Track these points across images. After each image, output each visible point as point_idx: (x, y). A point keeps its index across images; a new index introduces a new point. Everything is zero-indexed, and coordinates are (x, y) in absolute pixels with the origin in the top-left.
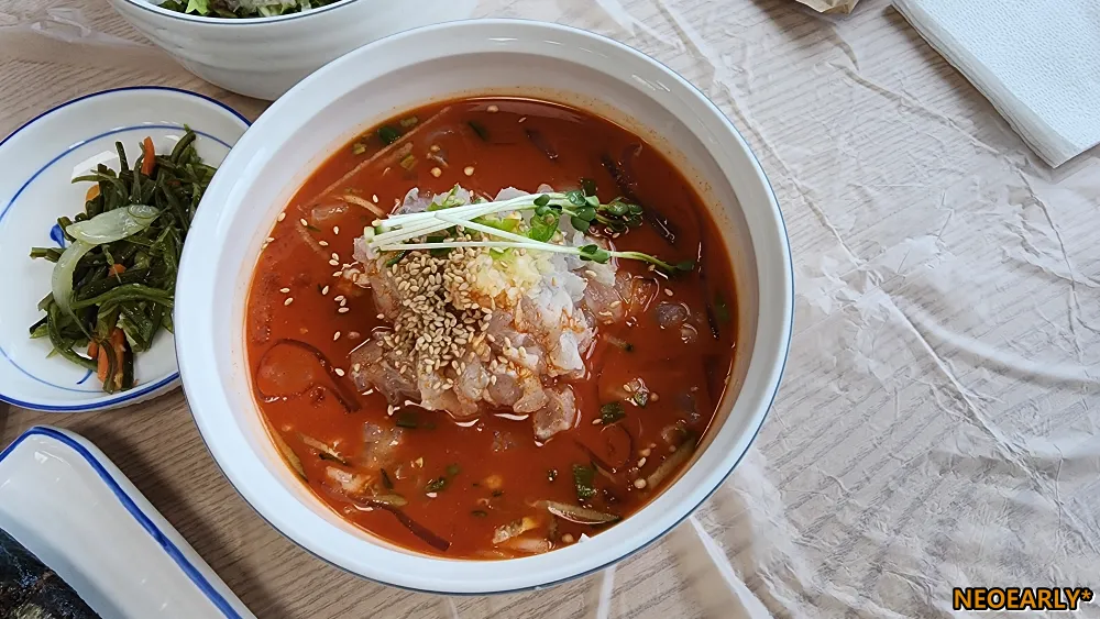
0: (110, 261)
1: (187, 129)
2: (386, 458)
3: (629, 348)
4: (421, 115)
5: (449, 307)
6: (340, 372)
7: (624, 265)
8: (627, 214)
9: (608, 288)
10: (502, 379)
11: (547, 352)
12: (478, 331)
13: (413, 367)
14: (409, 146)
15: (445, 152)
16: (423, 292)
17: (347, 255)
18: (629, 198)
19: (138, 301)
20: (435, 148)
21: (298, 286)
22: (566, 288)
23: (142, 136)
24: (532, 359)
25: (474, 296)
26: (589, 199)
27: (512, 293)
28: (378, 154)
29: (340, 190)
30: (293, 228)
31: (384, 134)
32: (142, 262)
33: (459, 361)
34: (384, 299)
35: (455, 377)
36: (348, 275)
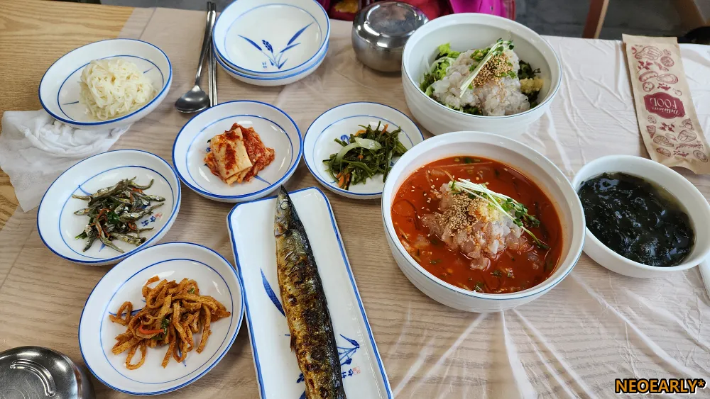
0: (361, 153)
1: (399, 128)
2: (421, 247)
3: (513, 259)
4: (483, 160)
5: (467, 213)
6: (419, 217)
7: (525, 233)
8: (534, 222)
9: (516, 237)
10: (470, 242)
11: (488, 243)
12: (471, 224)
13: (445, 225)
14: (473, 167)
15: (484, 174)
16: (461, 205)
17: (438, 188)
18: (537, 217)
19: (361, 169)
20: (481, 172)
21: (418, 188)
22: (504, 229)
23: (386, 123)
24: (483, 241)
25: (477, 213)
26: (525, 209)
27: (488, 218)
28: (462, 165)
29: (444, 169)
30: (425, 172)
31: (466, 160)
32: (368, 158)
33: (461, 229)
34: (443, 205)
35: (456, 234)
36: (435, 193)
